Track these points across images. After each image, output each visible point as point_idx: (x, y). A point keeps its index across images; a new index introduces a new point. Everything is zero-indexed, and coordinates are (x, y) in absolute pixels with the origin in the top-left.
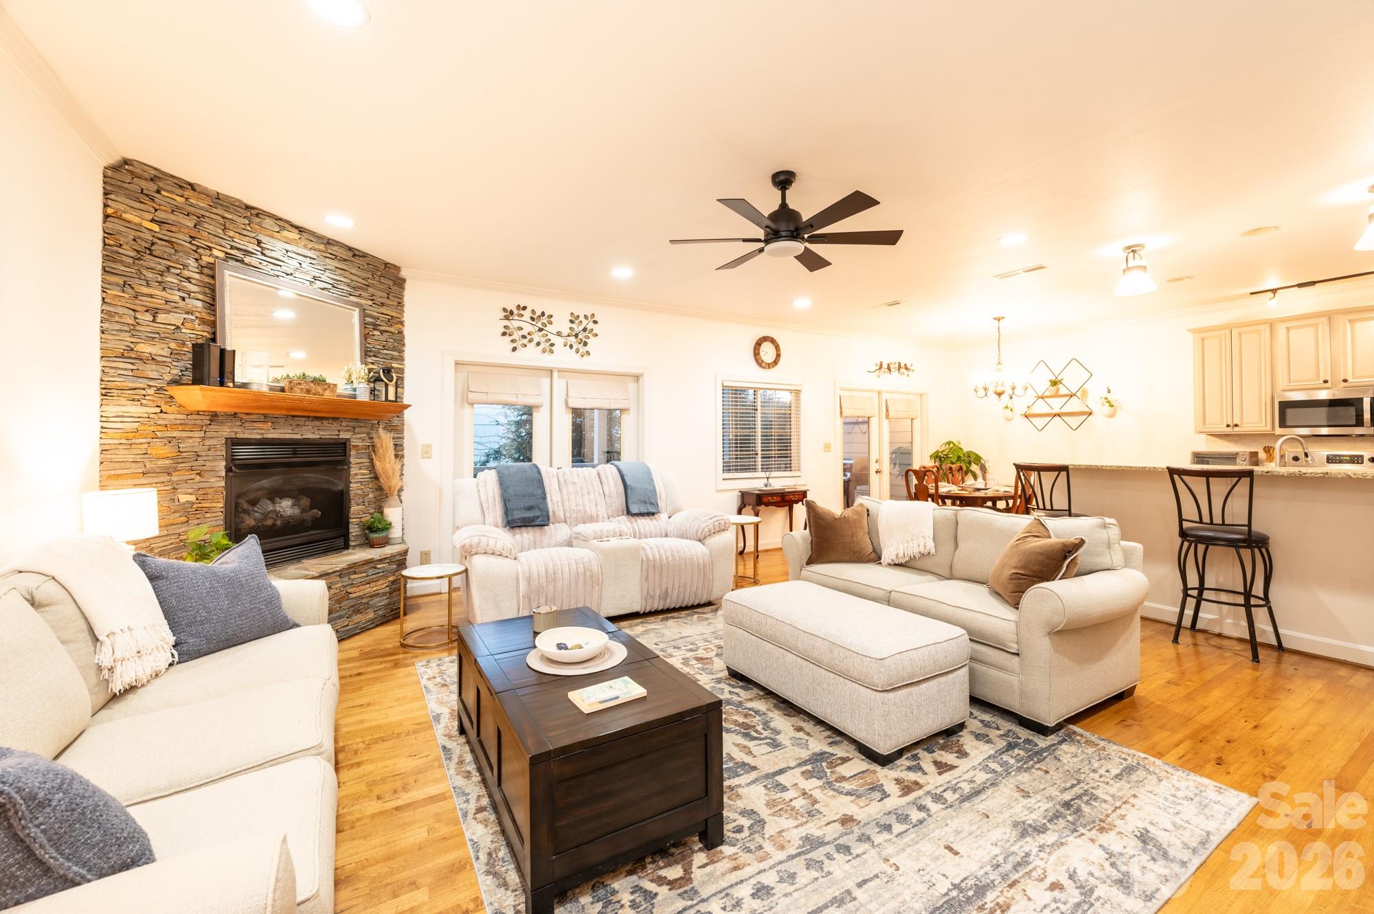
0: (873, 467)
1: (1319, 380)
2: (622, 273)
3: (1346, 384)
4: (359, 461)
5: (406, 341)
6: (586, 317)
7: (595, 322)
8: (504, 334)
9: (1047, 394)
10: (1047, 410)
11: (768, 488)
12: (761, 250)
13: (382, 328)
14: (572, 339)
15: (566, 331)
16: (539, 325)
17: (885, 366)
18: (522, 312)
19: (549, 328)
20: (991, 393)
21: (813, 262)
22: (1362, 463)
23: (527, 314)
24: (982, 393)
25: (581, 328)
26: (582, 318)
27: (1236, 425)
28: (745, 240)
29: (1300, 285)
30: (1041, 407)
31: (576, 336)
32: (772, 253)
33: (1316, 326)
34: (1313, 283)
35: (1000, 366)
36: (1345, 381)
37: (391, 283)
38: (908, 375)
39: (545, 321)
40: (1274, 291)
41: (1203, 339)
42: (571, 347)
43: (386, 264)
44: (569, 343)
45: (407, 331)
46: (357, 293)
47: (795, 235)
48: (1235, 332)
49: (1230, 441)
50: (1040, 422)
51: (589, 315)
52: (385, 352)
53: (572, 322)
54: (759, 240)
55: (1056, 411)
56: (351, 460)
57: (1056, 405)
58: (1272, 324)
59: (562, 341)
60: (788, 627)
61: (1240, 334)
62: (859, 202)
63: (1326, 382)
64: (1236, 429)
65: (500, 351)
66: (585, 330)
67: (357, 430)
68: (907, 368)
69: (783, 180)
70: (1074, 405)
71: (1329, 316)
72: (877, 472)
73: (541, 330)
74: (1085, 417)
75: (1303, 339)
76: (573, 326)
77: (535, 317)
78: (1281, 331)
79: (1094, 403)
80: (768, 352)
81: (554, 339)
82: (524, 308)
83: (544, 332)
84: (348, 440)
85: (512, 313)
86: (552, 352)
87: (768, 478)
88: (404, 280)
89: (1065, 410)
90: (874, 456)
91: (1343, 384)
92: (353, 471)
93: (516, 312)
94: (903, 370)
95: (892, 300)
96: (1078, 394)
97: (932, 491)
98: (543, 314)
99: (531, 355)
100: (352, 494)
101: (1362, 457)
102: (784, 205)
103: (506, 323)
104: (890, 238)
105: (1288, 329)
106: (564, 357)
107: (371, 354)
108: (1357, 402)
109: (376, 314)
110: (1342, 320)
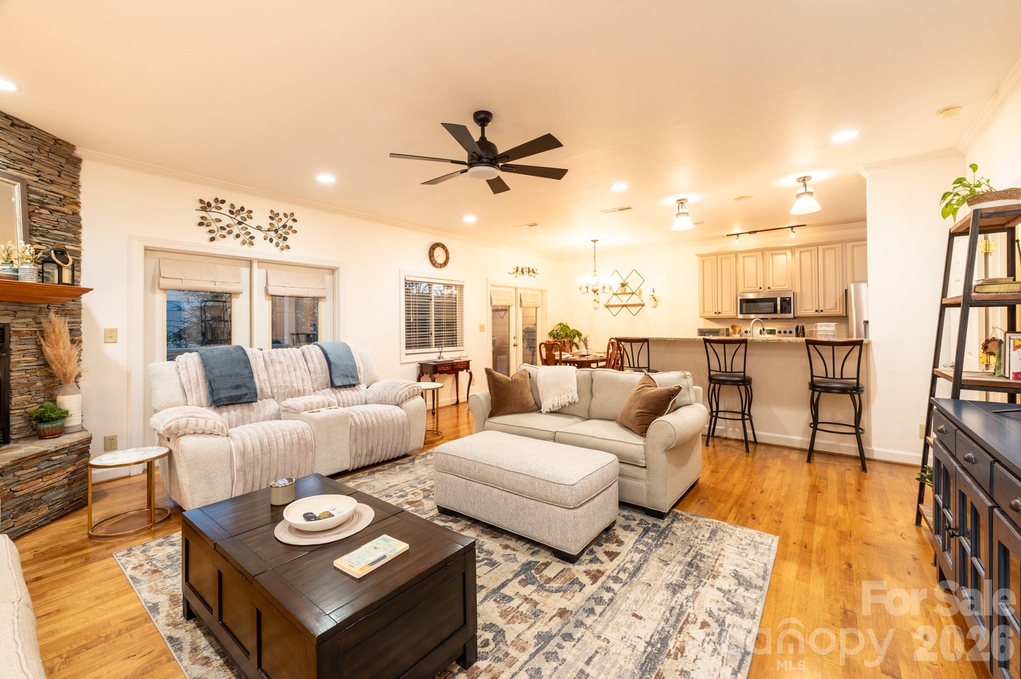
0: (512, 342)
1: (757, 287)
2: (326, 179)
3: (770, 290)
4: (22, 347)
5: (83, 223)
6: (285, 215)
7: (295, 220)
8: (201, 224)
9: (619, 292)
10: (619, 303)
11: (441, 360)
12: (466, 171)
13: (51, 207)
14: (273, 234)
15: (266, 226)
16: (239, 218)
17: (520, 270)
18: (220, 205)
19: (248, 222)
20: (590, 290)
21: (498, 186)
23: (226, 208)
24: (584, 290)
25: (281, 224)
26: (281, 216)
27: (719, 313)
28: (453, 162)
29: (750, 233)
30: (615, 301)
31: (276, 231)
32: (473, 175)
33: (757, 256)
34: (755, 232)
35: (595, 273)
36: (769, 288)
37: (63, 161)
38: (534, 277)
39: (245, 216)
40: (738, 235)
41: (703, 261)
42: (271, 240)
43: (56, 140)
44: (269, 237)
45: (83, 213)
46: (18, 166)
47: (493, 162)
48: (719, 257)
49: (715, 322)
50: (614, 310)
51: (288, 214)
52: (56, 232)
53: (272, 218)
54: (464, 163)
55: (624, 303)
56: (11, 347)
57: (624, 299)
58: (736, 254)
59: (263, 234)
60: (495, 469)
61: (721, 259)
62: (548, 142)
63: (761, 288)
64: (719, 315)
65: (198, 240)
66: (284, 226)
67: (19, 314)
68: (533, 272)
69: (483, 118)
70: (634, 300)
71: (762, 251)
72: (514, 346)
73: (240, 223)
74: (639, 308)
75: (750, 263)
76: (273, 222)
77: (234, 211)
78: (741, 258)
79: (646, 298)
80: (439, 255)
81: (254, 233)
82: (223, 202)
83: (243, 225)
84: (8, 325)
85: (209, 205)
86: (252, 244)
87: (440, 352)
88: (80, 160)
89: (629, 303)
90: (512, 334)
91: (768, 290)
92: (14, 358)
93: (213, 204)
94: (531, 273)
95: (531, 222)
96: (637, 293)
97: (557, 358)
98: (242, 209)
99: (230, 246)
100: (13, 384)
101: (775, 330)
102: (483, 138)
103: (203, 214)
104: (558, 174)
105: (744, 257)
106: (263, 249)
107: (38, 233)
108: (774, 300)
109: (43, 191)
110: (768, 254)
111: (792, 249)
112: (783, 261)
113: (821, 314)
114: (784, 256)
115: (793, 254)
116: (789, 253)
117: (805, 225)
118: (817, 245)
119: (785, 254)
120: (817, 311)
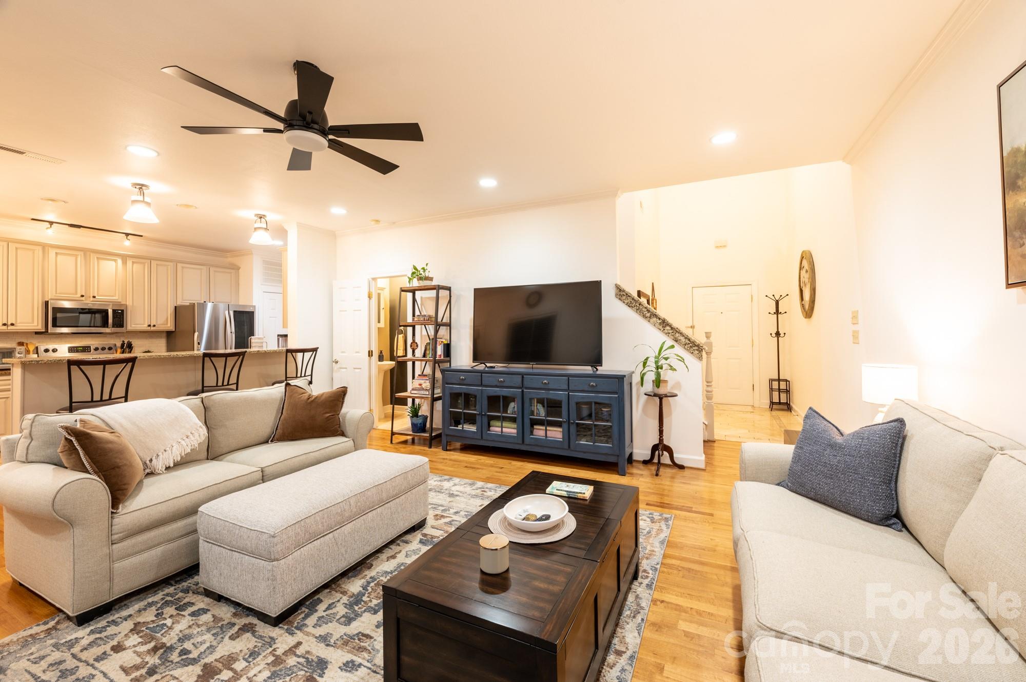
1: (76, 294)
3: (94, 299)
22: (90, 351)
27: (12, 324)
29: (72, 226)
33: (76, 256)
34: (79, 227)
36: (94, 297)
40: (51, 223)
48: (13, 245)
58: (45, 247)
61: (16, 248)
63: (82, 296)
64: (11, 328)
71: (86, 252)
75: (67, 263)
78: (52, 253)
91: (92, 299)
101: (90, 347)
105: (57, 253)
108: (106, 312)
110: (94, 257)
111: (124, 258)
112: (110, 269)
113: (152, 329)
114: (113, 263)
115: (124, 263)
116: (120, 261)
117: (142, 236)
118: (151, 259)
119: (115, 261)
120: (149, 326)
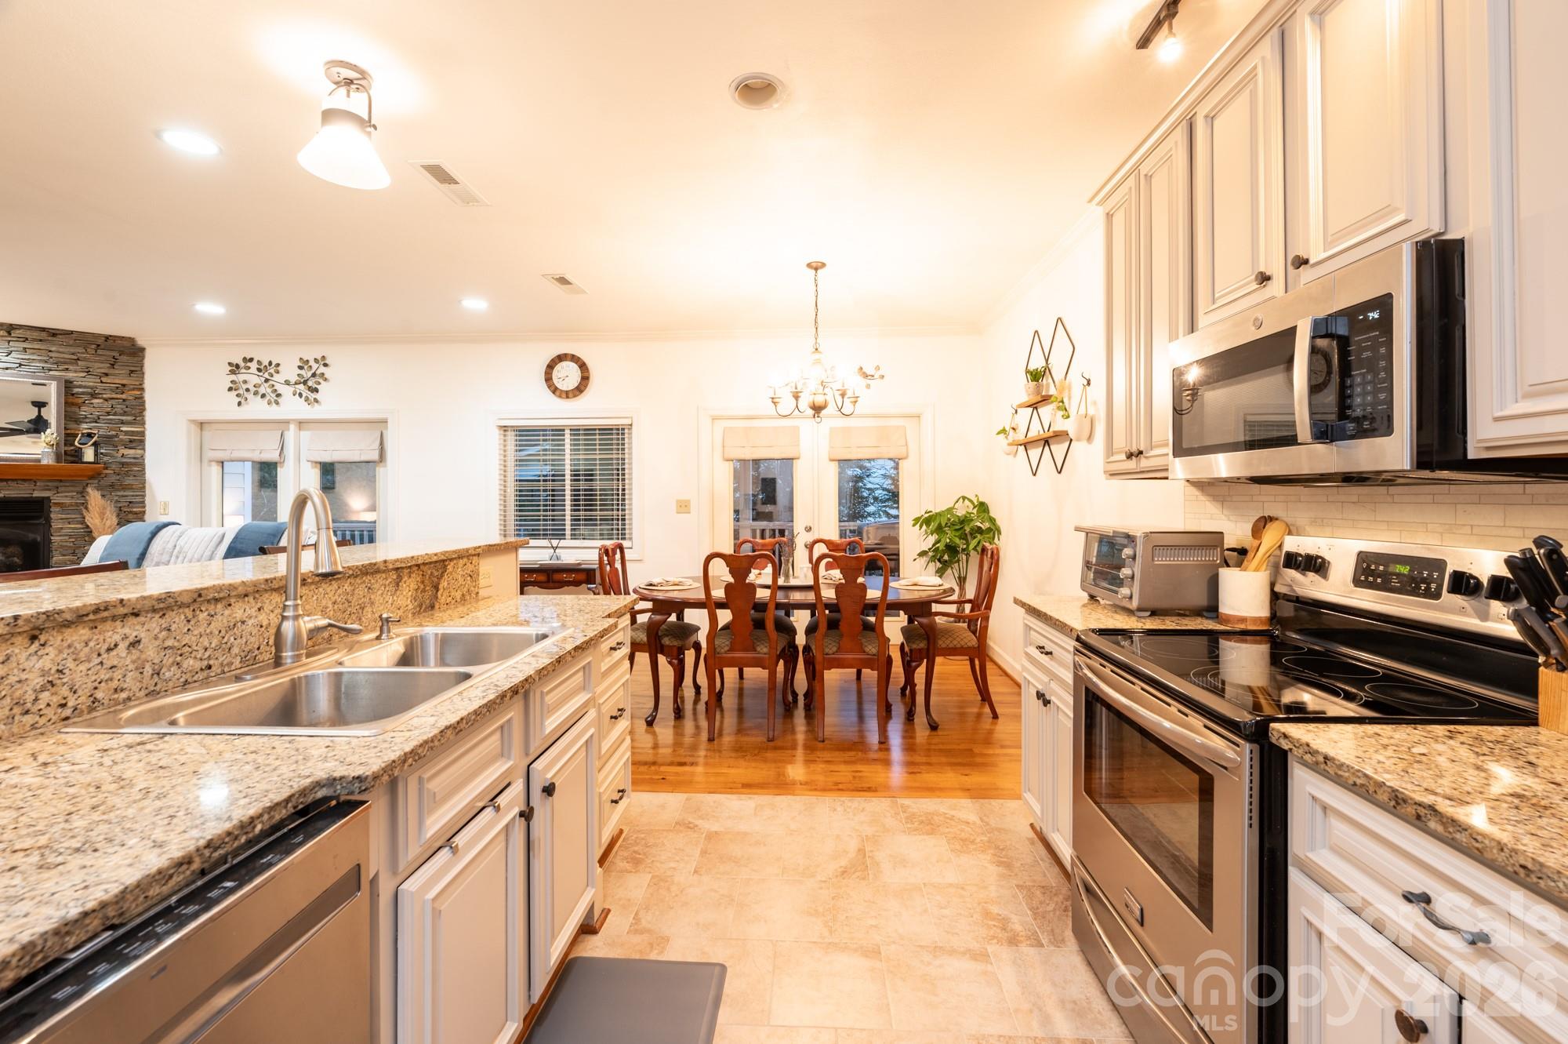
4: (64, 516)
5: (147, 406)
6: (316, 361)
7: (325, 365)
8: (230, 389)
13: (104, 396)
14: (301, 387)
15: (293, 379)
16: (266, 375)
18: (249, 364)
19: (276, 377)
23: (254, 366)
25: (310, 374)
26: (312, 363)
31: (305, 383)
37: (116, 354)
39: (272, 371)
42: (300, 395)
43: (107, 338)
44: (298, 392)
45: (148, 396)
46: (61, 368)
50: (1035, 458)
51: (319, 358)
52: (111, 417)
53: (300, 368)
56: (52, 516)
59: (291, 389)
65: (225, 407)
66: (314, 375)
67: (60, 490)
73: (267, 380)
76: (302, 372)
77: (262, 367)
80: (567, 376)
81: (281, 388)
82: (251, 360)
83: (271, 382)
84: (48, 498)
85: (237, 366)
86: (277, 403)
88: (143, 350)
92: (55, 525)
93: (242, 364)
98: (270, 363)
99: (257, 408)
100: (54, 546)
103: (233, 377)
106: (292, 406)
107: (88, 420)
109: (91, 384)
